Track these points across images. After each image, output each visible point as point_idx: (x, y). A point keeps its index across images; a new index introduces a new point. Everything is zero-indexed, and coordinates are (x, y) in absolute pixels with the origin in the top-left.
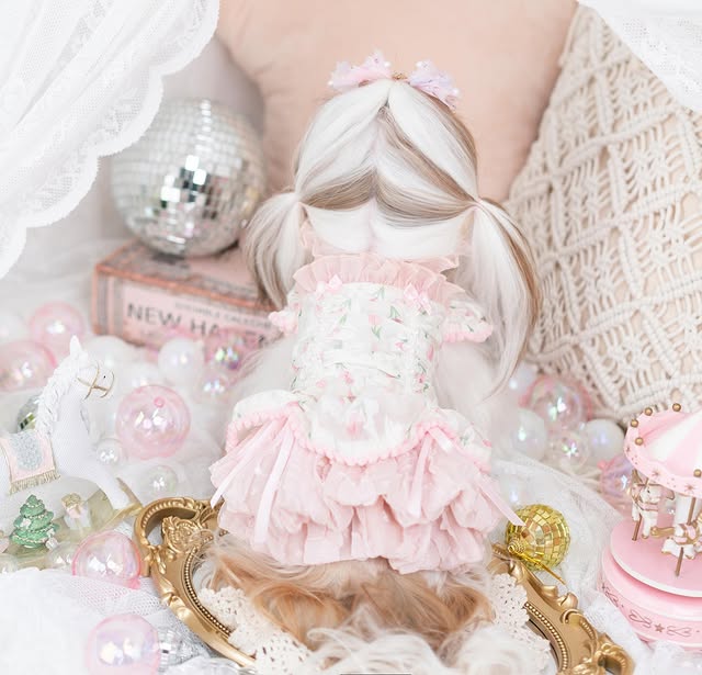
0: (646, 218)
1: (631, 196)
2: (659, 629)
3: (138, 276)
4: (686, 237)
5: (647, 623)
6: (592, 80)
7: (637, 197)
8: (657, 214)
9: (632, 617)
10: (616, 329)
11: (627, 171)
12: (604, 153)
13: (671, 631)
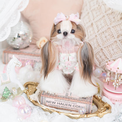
0: (101, 33)
1: (98, 30)
2: (116, 101)
3: (11, 52)
4: (109, 35)
5: (114, 100)
6: (88, 13)
7: (99, 30)
8: (103, 32)
9: (111, 99)
10: (98, 53)
11: (97, 26)
12: (92, 24)
13: (118, 101)
